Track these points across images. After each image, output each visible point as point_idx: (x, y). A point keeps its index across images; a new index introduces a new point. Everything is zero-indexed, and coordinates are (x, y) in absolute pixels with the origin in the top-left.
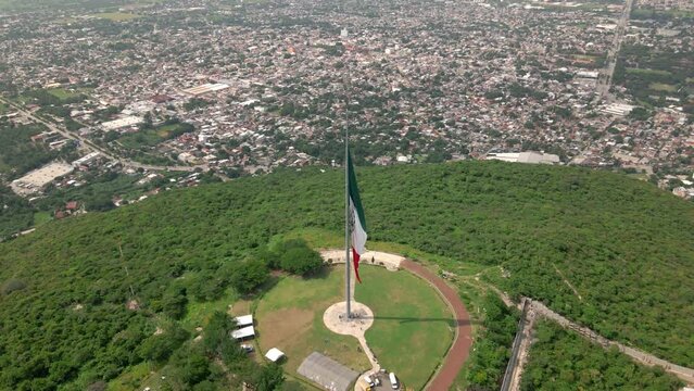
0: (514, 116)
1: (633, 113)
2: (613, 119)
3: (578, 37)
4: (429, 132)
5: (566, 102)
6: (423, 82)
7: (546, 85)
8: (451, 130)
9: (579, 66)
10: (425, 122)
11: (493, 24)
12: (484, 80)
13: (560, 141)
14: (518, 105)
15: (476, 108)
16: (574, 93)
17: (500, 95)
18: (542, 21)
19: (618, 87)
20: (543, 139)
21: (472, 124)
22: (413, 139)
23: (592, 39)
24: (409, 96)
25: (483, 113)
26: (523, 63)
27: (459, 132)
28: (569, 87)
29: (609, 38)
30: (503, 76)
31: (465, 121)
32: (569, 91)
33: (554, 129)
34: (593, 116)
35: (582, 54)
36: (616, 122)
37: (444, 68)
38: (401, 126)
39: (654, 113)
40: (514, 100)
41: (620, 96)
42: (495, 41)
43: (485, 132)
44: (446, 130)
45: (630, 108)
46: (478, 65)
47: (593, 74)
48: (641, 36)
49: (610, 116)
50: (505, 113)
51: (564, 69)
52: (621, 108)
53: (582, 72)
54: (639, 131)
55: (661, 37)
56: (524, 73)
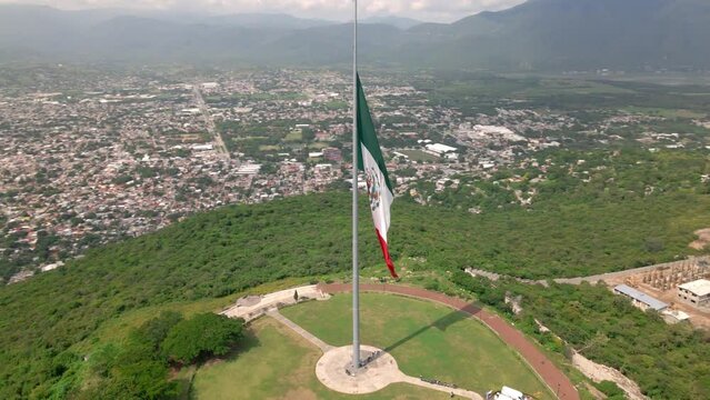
0: (158, 194)
1: (262, 170)
2: (251, 177)
3: (172, 120)
4: (68, 231)
5: (200, 172)
6: (22, 182)
7: (171, 162)
8: (97, 222)
9: (191, 142)
10: (54, 223)
11: (74, 119)
12: (102, 168)
13: (219, 204)
14: (156, 183)
15: (111, 196)
16: (202, 164)
17: (131, 179)
18: (127, 113)
19: (236, 154)
20: (202, 207)
21: (117, 211)
22: (50, 244)
23: (185, 121)
24: (13, 201)
25: (121, 199)
26: (134, 148)
27: (107, 222)
28: (194, 160)
29: (200, 118)
30: (120, 162)
31: (107, 210)
32: (197, 163)
33: (207, 195)
34: (233, 178)
35: (185, 133)
36: (254, 180)
37: (42, 165)
38: (25, 234)
39: (278, 167)
40: (148, 180)
41: (243, 160)
42: (90, 134)
43: (138, 215)
44: (89, 224)
45: (258, 167)
46: (83, 157)
47: (209, 146)
48: (225, 114)
49: (246, 175)
50: (147, 194)
51: (179, 147)
52: (251, 168)
53: (196, 147)
54: (278, 182)
55: (240, 114)
56: (141, 156)
